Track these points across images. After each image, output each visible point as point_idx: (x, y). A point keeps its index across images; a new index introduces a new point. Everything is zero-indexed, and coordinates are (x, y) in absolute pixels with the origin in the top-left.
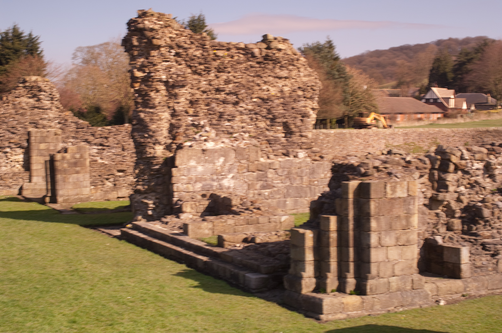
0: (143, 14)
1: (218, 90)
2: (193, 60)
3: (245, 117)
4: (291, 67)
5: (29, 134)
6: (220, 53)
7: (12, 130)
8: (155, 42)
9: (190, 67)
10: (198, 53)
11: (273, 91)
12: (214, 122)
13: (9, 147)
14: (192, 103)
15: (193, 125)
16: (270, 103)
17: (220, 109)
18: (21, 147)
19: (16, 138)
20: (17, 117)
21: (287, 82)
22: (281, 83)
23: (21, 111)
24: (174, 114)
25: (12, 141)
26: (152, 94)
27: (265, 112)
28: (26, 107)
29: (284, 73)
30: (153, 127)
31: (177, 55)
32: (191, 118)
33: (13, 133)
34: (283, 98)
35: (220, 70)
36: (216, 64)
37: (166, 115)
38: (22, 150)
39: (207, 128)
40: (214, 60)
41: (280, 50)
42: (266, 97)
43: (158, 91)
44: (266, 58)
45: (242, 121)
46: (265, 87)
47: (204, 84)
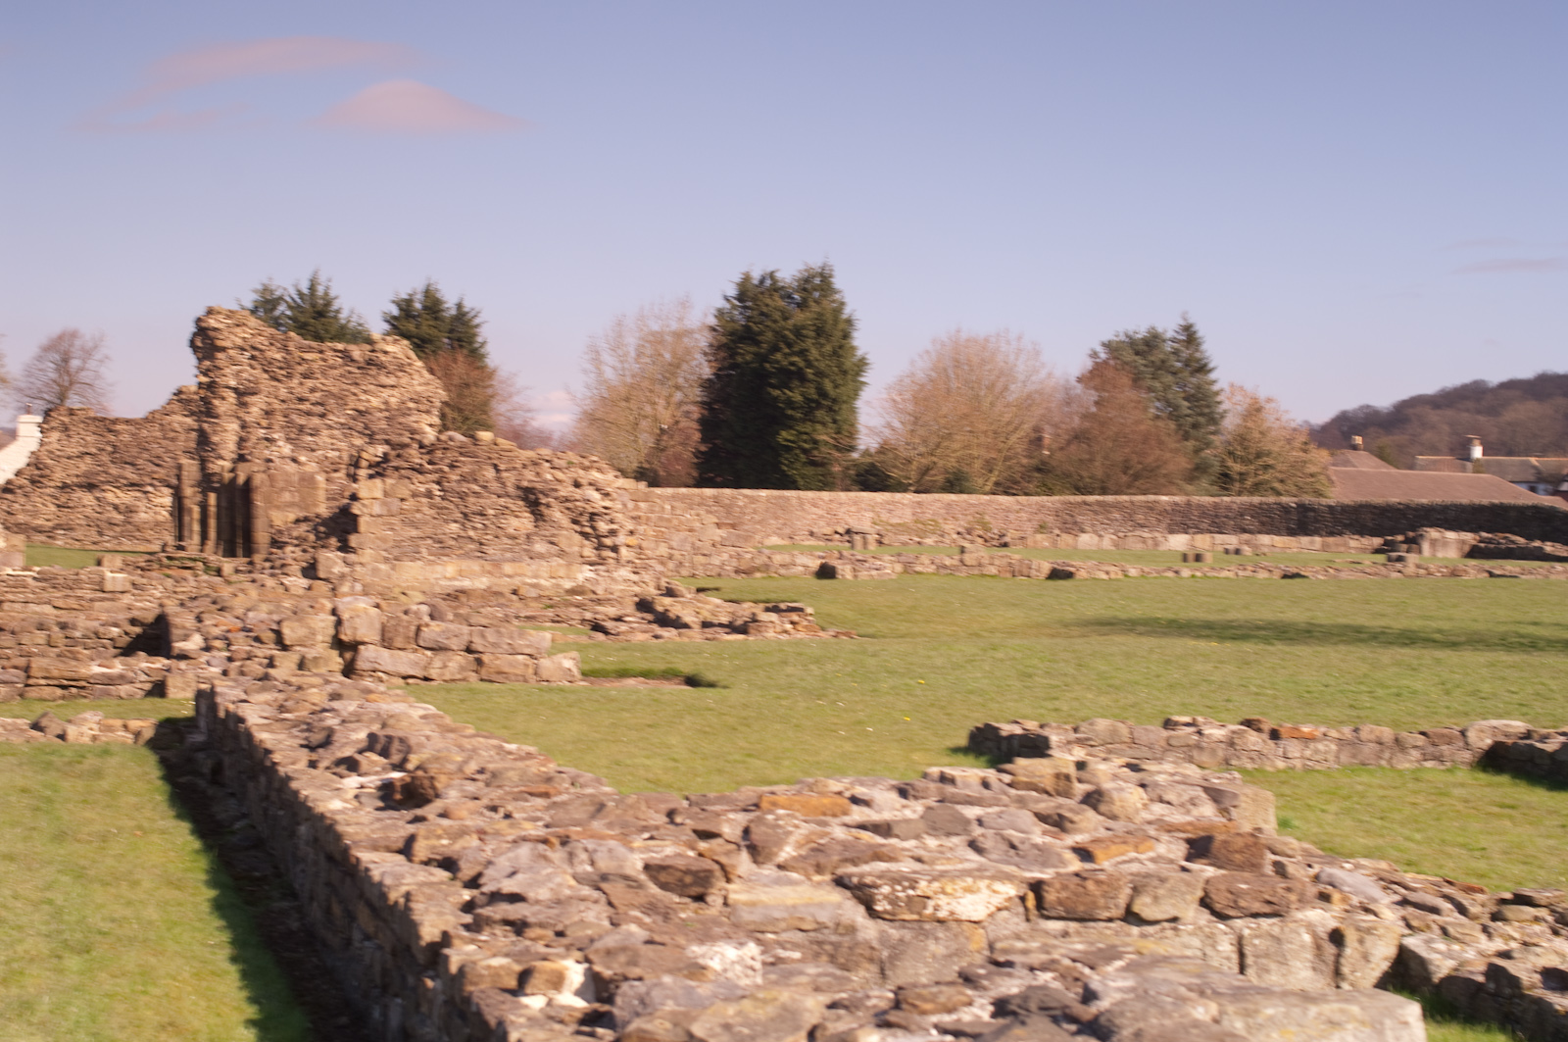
0: (210, 312)
1: (301, 400)
2: (270, 363)
3: (336, 432)
4: (400, 374)
5: (180, 467)
6: (307, 356)
7: (158, 462)
8: (219, 343)
9: (266, 371)
10: (278, 356)
11: (375, 402)
12: (293, 436)
13: (151, 485)
14: (268, 413)
15: (267, 439)
16: (369, 417)
17: (302, 421)
18: (169, 486)
19: (161, 473)
20: (165, 443)
21: (395, 392)
22: (385, 393)
23: (172, 434)
24: (244, 427)
25: (156, 476)
26: (216, 402)
27: (360, 426)
28: (179, 429)
29: (391, 381)
30: (215, 439)
31: (253, 358)
32: (263, 431)
33: (158, 465)
34: (387, 410)
35: (306, 376)
36: (301, 369)
37: (234, 426)
38: (171, 491)
39: (281, 443)
40: (300, 364)
41: (386, 352)
42: (363, 409)
43: (223, 398)
44: (370, 363)
45: (332, 437)
46: (363, 397)
47: (283, 392)
